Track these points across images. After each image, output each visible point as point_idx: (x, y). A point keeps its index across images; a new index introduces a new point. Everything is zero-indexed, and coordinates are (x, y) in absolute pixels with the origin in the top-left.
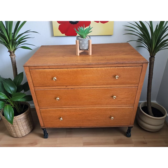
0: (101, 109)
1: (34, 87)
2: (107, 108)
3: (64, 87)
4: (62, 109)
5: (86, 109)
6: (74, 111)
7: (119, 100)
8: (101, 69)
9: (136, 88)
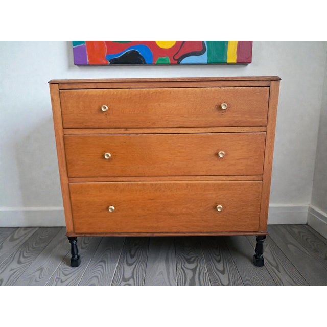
0: (194, 186)
1: (64, 128)
2: (208, 184)
3: (122, 131)
4: (115, 185)
5: (164, 184)
6: (140, 191)
7: (232, 165)
8: (193, 90)
9: (263, 134)
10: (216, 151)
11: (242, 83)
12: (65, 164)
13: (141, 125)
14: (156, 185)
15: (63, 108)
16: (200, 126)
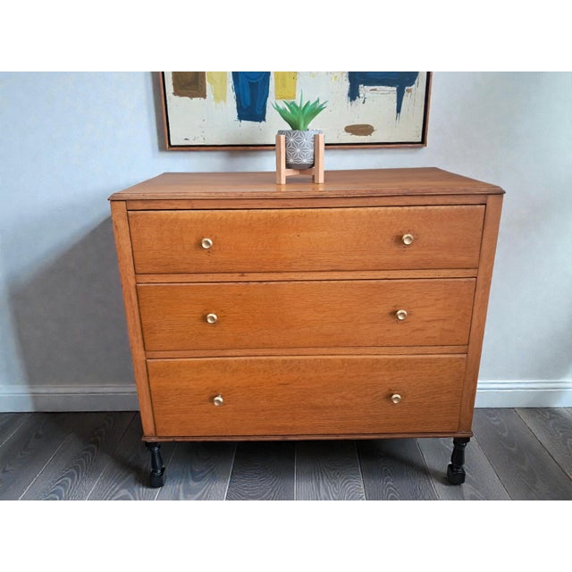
0: (355, 363)
1: (136, 273)
2: (378, 360)
3: (236, 277)
4: (223, 363)
5: (305, 360)
6: (265, 371)
7: (418, 329)
8: (355, 212)
9: (471, 282)
10: (391, 309)
11: (440, 200)
12: (139, 331)
13: (268, 268)
14: (291, 361)
15: (134, 241)
16: (365, 268)
